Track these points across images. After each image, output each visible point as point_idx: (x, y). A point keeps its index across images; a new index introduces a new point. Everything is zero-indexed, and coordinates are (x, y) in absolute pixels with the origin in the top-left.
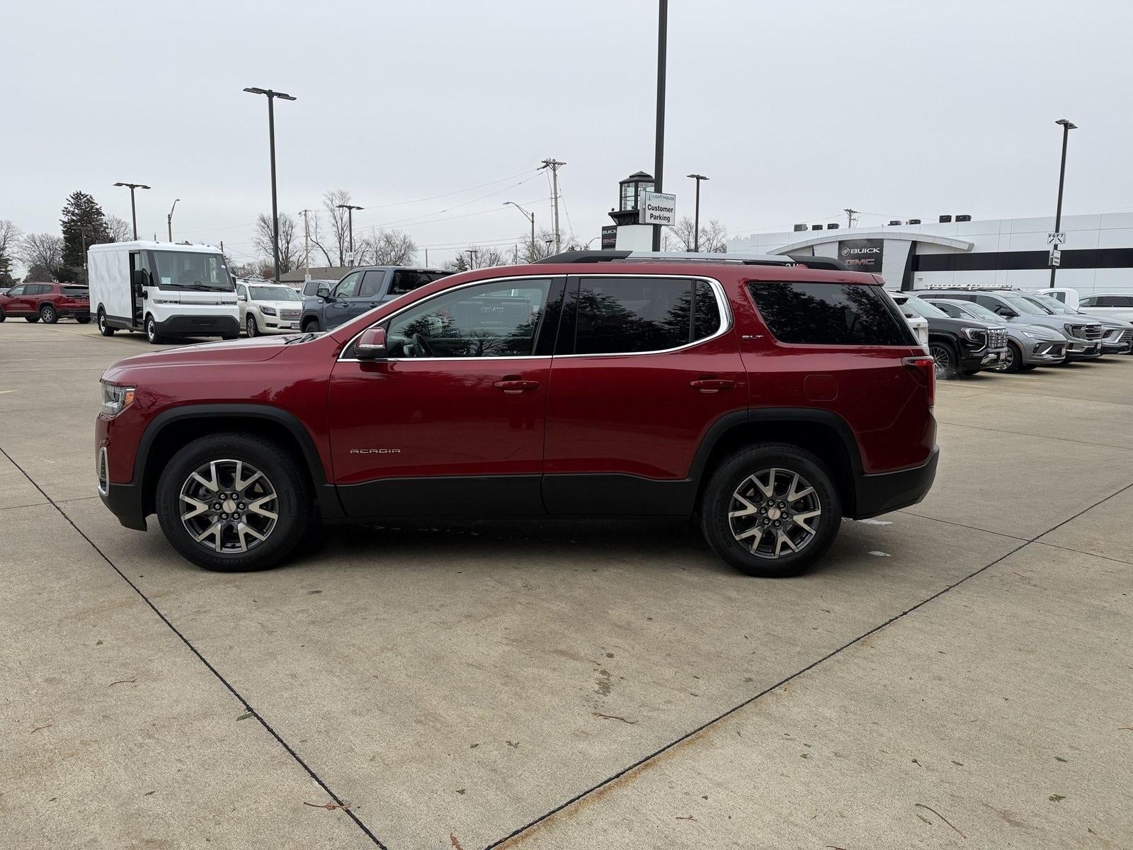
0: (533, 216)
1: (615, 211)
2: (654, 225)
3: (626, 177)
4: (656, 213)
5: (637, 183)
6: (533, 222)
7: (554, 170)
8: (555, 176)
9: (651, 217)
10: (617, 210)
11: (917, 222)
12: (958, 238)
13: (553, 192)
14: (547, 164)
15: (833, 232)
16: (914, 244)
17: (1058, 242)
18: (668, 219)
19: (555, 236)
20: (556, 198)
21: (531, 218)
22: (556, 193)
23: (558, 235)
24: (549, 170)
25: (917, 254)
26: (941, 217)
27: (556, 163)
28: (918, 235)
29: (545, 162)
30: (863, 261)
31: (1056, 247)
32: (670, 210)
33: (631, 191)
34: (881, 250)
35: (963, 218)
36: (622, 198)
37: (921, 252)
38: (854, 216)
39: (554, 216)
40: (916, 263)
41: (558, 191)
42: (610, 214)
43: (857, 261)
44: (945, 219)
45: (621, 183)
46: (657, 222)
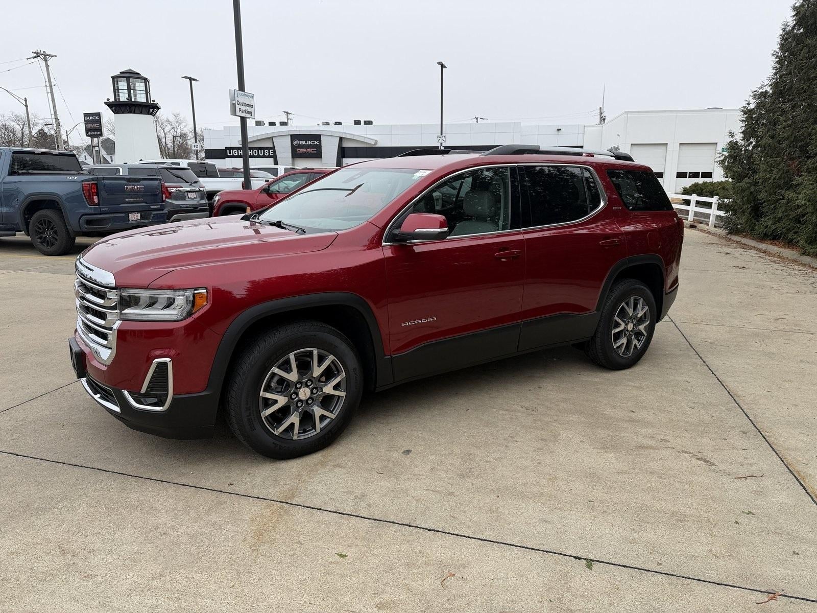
0: (26, 100)
1: (110, 101)
2: (241, 117)
3: (117, 73)
4: (243, 108)
5: (128, 79)
6: (26, 106)
7: (46, 61)
8: (47, 66)
9: (240, 111)
10: (112, 99)
11: (340, 124)
12: (368, 136)
13: (47, 80)
14: (38, 55)
15: (284, 128)
16: (341, 139)
17: (442, 141)
18: (251, 113)
19: (54, 120)
20: (51, 87)
21: (24, 103)
22: (50, 81)
23: (57, 119)
24: (40, 60)
25: (343, 146)
26: (355, 121)
27: (47, 55)
28: (343, 133)
29: (35, 53)
30: (308, 150)
31: (441, 144)
32: (251, 106)
33: (123, 85)
34: (320, 142)
35: (368, 123)
36: (116, 90)
37: (346, 145)
38: (290, 116)
39: (51, 102)
40: (344, 152)
41: (52, 80)
42: (105, 103)
43: (305, 150)
44: (357, 123)
45: (113, 78)
46: (244, 115)
